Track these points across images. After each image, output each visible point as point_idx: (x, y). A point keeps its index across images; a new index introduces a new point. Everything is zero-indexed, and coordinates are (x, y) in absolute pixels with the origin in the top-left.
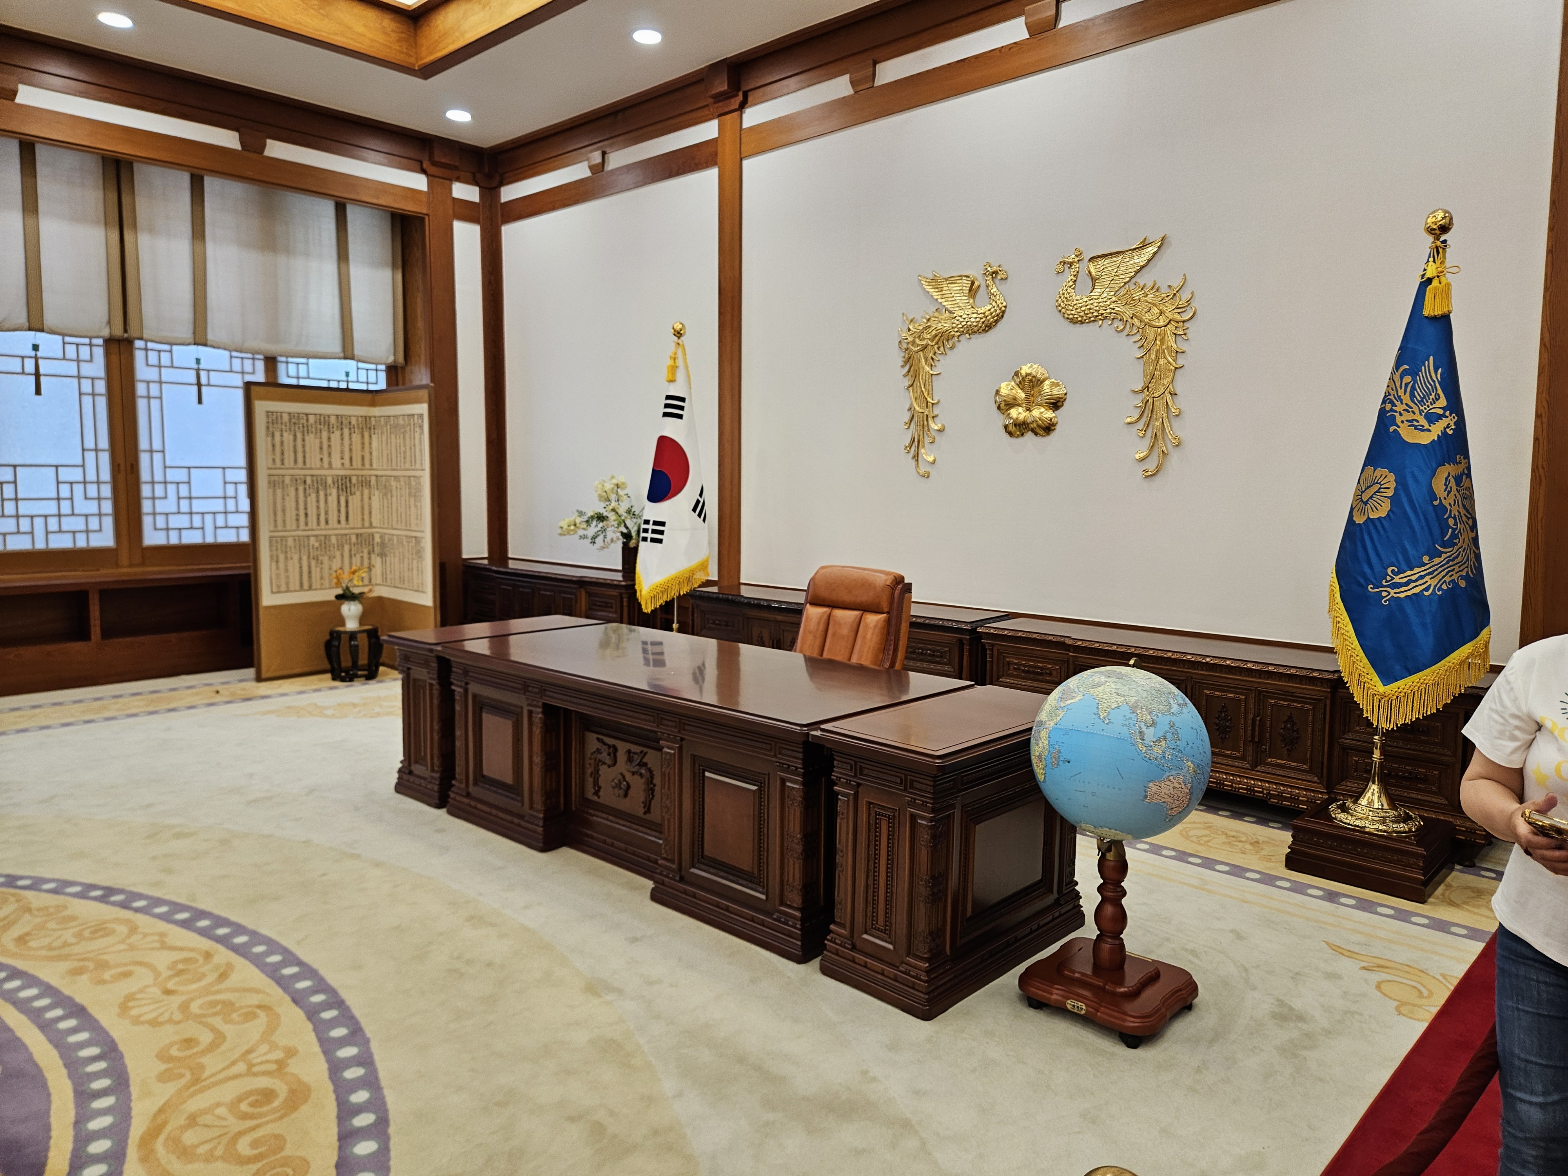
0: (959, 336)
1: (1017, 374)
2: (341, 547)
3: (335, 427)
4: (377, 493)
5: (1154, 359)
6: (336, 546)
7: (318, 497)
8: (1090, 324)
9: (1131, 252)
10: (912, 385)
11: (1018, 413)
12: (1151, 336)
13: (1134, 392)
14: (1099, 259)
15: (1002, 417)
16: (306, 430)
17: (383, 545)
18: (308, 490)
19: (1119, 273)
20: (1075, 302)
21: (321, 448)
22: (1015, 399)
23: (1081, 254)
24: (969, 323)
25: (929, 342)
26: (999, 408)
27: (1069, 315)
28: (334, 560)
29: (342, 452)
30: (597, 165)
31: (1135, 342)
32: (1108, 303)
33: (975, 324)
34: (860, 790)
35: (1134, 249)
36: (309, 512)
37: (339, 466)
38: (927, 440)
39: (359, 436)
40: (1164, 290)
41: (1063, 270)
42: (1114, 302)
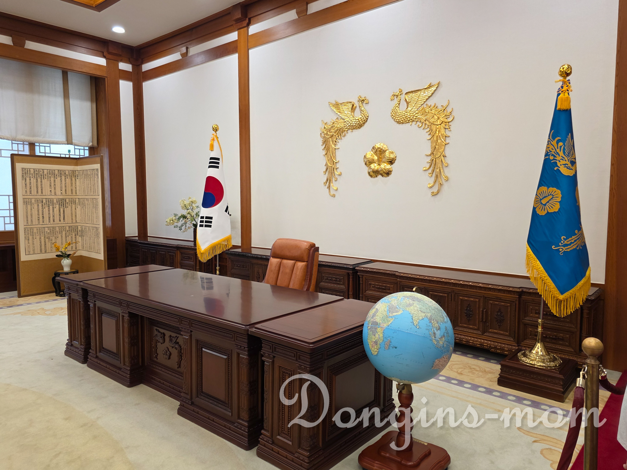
0: (347, 130)
1: (373, 148)
2: (61, 232)
3: (57, 175)
4: (79, 207)
5: (435, 140)
6: (58, 232)
7: (49, 209)
9: (424, 90)
10: (327, 154)
11: (374, 166)
12: (434, 130)
13: (427, 156)
14: (409, 94)
15: (367, 168)
16: (43, 176)
17: (82, 231)
18: (44, 206)
19: (419, 100)
20: (400, 114)
21: (50, 186)
22: (373, 160)
23: (402, 91)
24: (352, 124)
25: (334, 134)
26: (366, 164)
27: (396, 120)
28: (58, 239)
29: (61, 187)
30: (184, 53)
31: (427, 132)
32: (414, 114)
33: (354, 125)
34: (275, 359)
36: (45, 216)
37: (60, 194)
38: (333, 180)
39: (70, 180)
40: (440, 108)
41: (394, 99)
42: (417, 113)
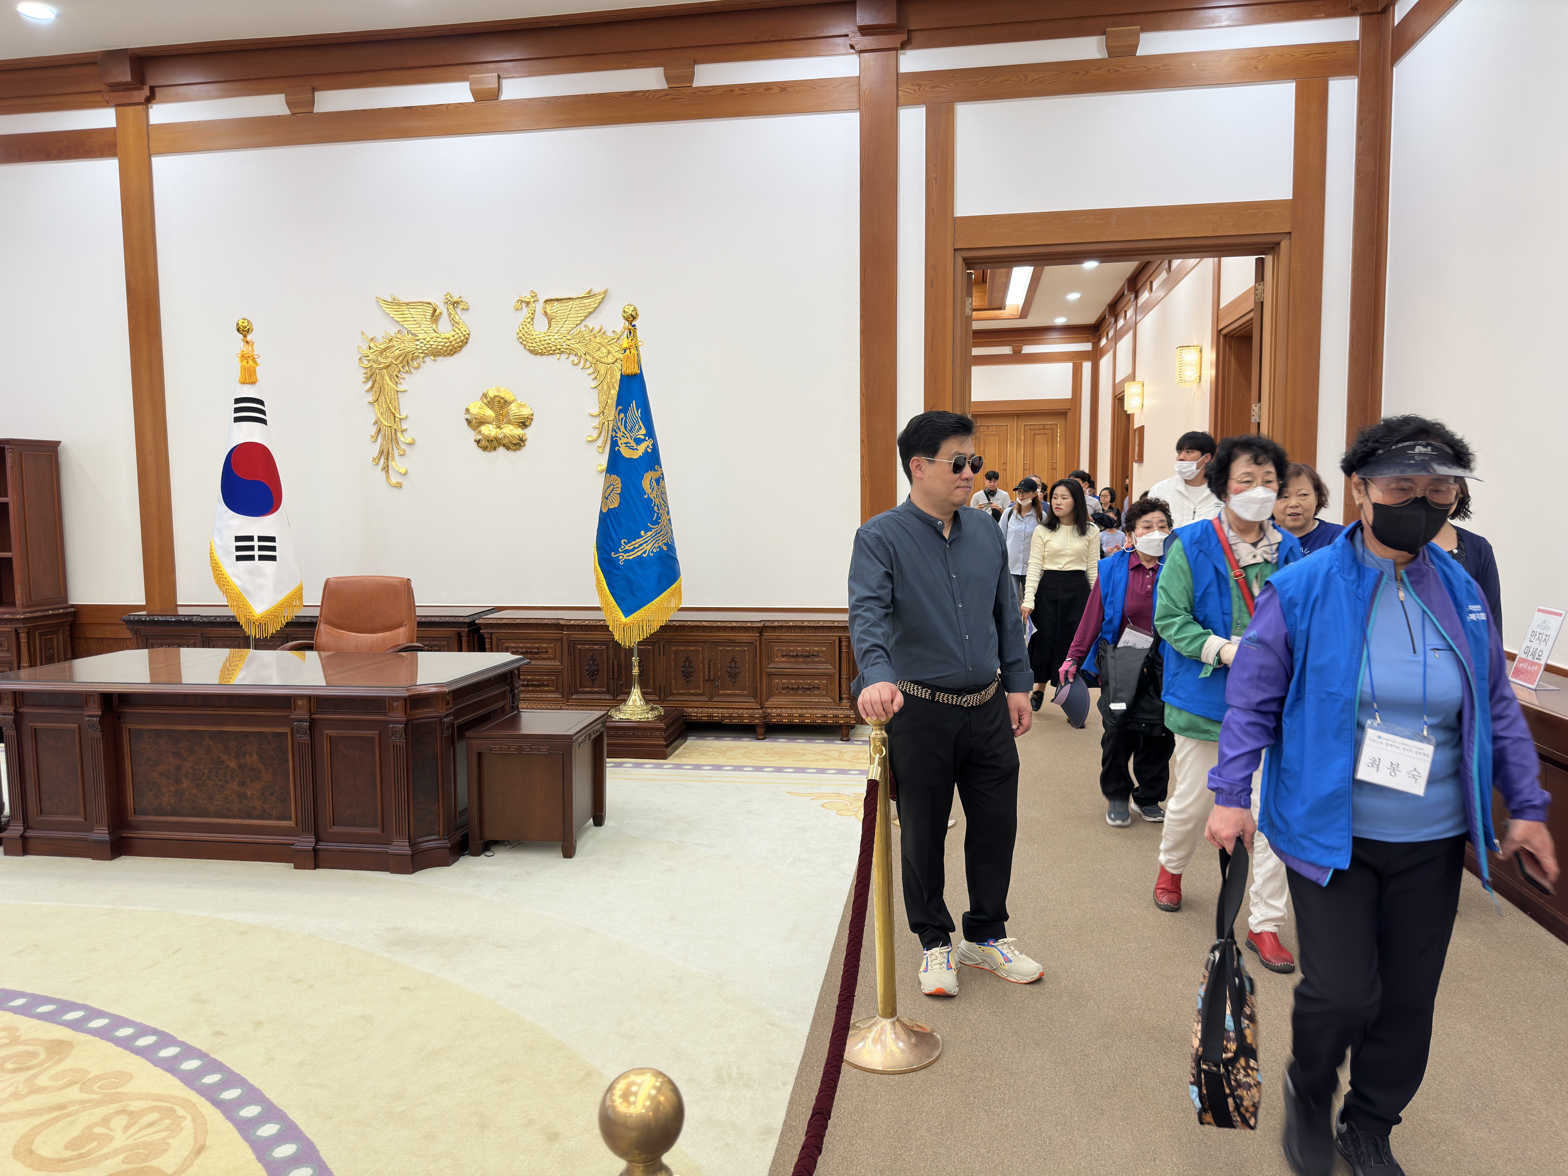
0: (424, 357)
1: (485, 395)
5: (606, 389)
8: (550, 356)
9: (580, 299)
10: (377, 400)
11: (489, 430)
12: (602, 371)
13: (592, 416)
14: (554, 302)
15: (473, 433)
19: (571, 316)
20: (535, 336)
22: (485, 417)
23: (536, 296)
24: (433, 346)
25: (393, 362)
26: (470, 425)
27: (529, 346)
31: (589, 374)
32: (563, 340)
33: (440, 347)
35: (582, 298)
38: (396, 454)
41: (521, 308)
42: (569, 340)
